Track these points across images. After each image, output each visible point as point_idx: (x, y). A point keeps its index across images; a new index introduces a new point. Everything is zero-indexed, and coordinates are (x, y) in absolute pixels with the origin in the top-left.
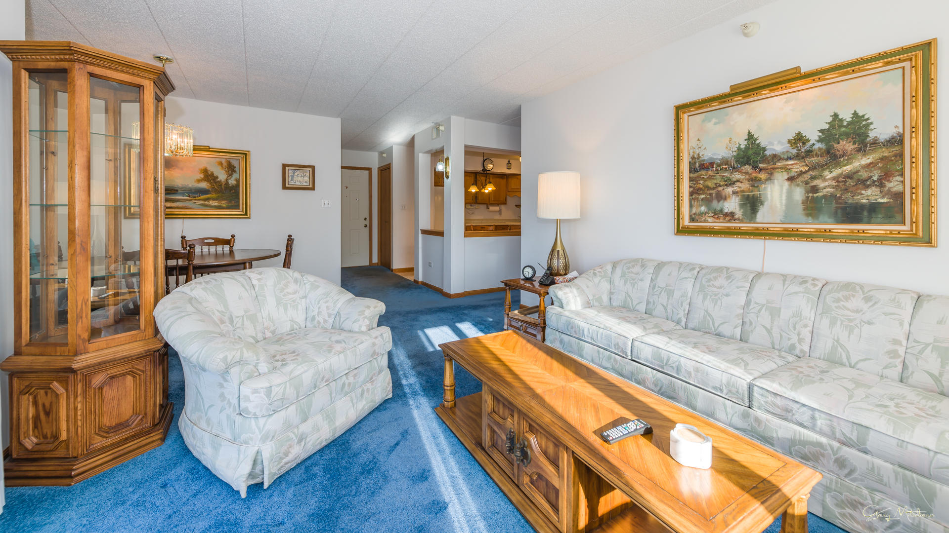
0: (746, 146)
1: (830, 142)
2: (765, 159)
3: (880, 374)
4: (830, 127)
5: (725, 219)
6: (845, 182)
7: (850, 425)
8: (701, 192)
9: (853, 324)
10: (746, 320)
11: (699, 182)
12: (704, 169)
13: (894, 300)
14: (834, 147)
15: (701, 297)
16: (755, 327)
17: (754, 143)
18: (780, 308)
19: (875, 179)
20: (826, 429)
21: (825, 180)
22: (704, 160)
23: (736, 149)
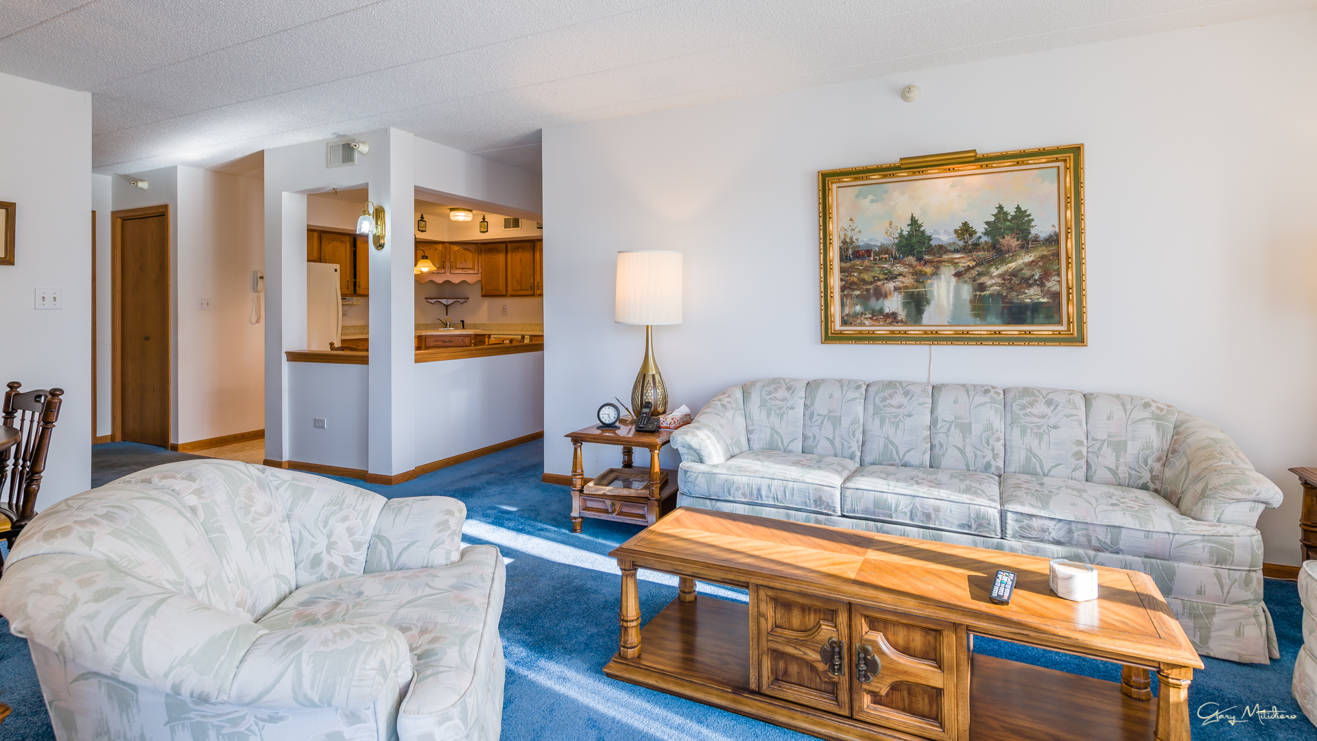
0: (909, 232)
1: (996, 236)
2: (930, 250)
3: (1070, 477)
4: (995, 220)
5: (886, 321)
6: (1011, 280)
7: (1104, 529)
8: (856, 287)
9: (1041, 431)
10: (936, 442)
11: (853, 274)
12: (858, 258)
13: (1070, 401)
14: (999, 242)
15: (877, 421)
16: (947, 449)
17: (919, 230)
18: (970, 423)
19: (1036, 277)
20: (1083, 540)
21: (992, 277)
22: (858, 246)
23: (897, 235)
